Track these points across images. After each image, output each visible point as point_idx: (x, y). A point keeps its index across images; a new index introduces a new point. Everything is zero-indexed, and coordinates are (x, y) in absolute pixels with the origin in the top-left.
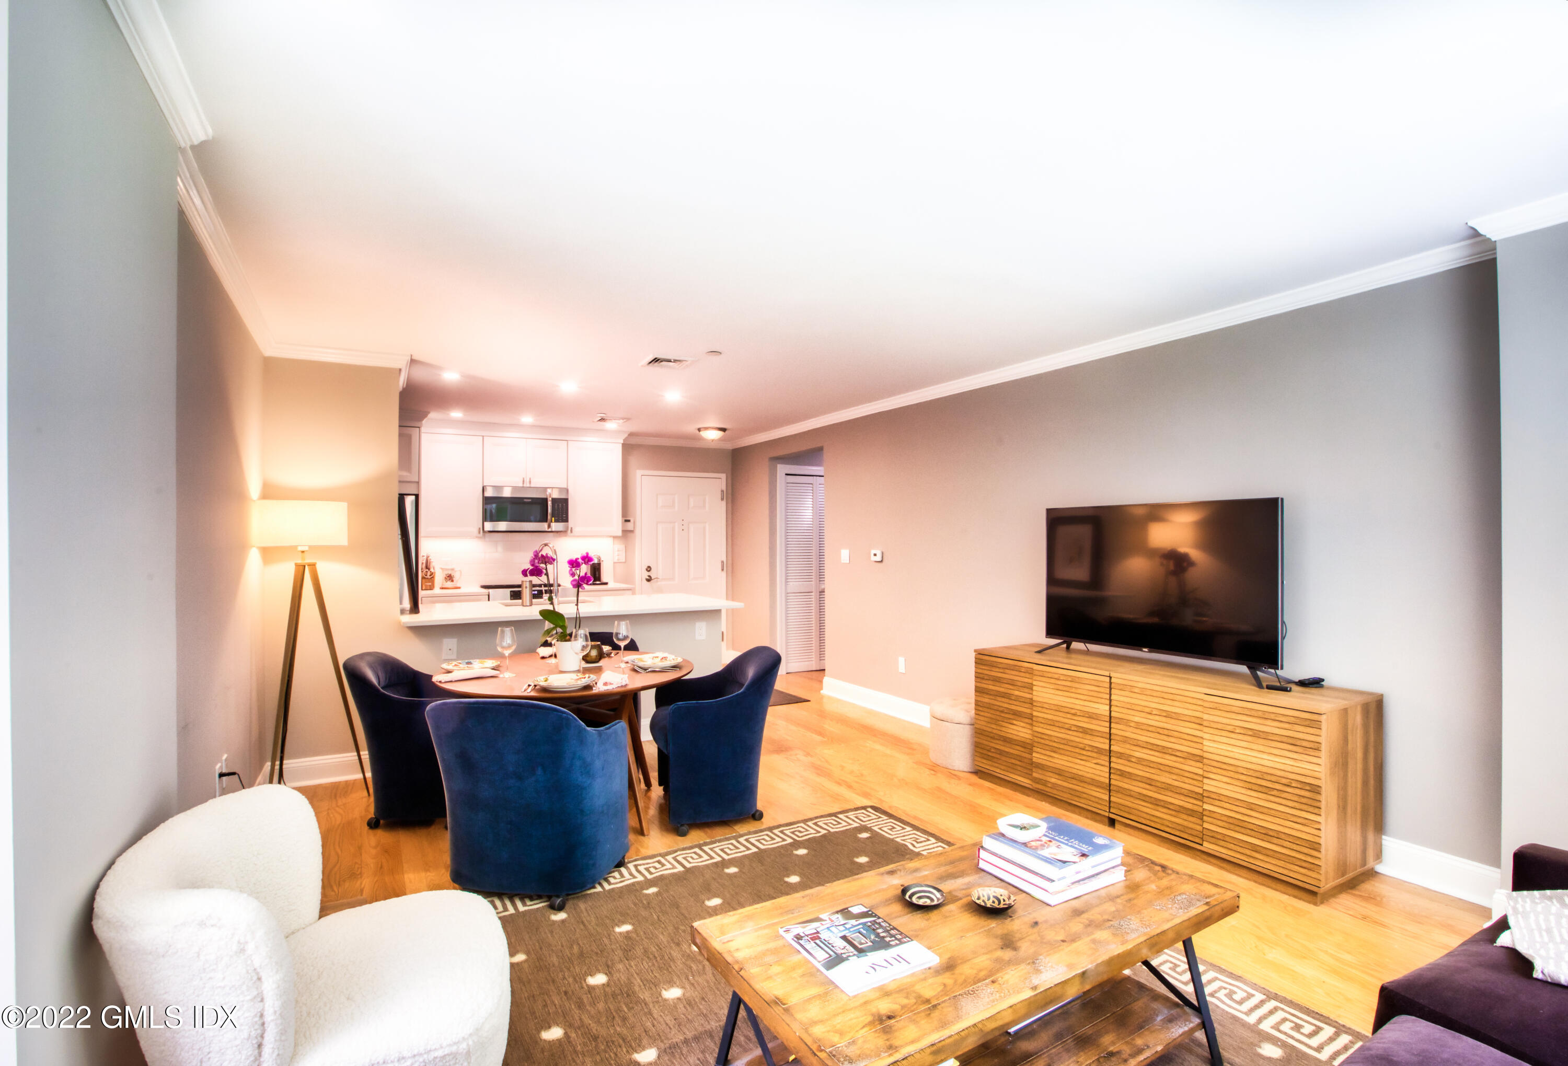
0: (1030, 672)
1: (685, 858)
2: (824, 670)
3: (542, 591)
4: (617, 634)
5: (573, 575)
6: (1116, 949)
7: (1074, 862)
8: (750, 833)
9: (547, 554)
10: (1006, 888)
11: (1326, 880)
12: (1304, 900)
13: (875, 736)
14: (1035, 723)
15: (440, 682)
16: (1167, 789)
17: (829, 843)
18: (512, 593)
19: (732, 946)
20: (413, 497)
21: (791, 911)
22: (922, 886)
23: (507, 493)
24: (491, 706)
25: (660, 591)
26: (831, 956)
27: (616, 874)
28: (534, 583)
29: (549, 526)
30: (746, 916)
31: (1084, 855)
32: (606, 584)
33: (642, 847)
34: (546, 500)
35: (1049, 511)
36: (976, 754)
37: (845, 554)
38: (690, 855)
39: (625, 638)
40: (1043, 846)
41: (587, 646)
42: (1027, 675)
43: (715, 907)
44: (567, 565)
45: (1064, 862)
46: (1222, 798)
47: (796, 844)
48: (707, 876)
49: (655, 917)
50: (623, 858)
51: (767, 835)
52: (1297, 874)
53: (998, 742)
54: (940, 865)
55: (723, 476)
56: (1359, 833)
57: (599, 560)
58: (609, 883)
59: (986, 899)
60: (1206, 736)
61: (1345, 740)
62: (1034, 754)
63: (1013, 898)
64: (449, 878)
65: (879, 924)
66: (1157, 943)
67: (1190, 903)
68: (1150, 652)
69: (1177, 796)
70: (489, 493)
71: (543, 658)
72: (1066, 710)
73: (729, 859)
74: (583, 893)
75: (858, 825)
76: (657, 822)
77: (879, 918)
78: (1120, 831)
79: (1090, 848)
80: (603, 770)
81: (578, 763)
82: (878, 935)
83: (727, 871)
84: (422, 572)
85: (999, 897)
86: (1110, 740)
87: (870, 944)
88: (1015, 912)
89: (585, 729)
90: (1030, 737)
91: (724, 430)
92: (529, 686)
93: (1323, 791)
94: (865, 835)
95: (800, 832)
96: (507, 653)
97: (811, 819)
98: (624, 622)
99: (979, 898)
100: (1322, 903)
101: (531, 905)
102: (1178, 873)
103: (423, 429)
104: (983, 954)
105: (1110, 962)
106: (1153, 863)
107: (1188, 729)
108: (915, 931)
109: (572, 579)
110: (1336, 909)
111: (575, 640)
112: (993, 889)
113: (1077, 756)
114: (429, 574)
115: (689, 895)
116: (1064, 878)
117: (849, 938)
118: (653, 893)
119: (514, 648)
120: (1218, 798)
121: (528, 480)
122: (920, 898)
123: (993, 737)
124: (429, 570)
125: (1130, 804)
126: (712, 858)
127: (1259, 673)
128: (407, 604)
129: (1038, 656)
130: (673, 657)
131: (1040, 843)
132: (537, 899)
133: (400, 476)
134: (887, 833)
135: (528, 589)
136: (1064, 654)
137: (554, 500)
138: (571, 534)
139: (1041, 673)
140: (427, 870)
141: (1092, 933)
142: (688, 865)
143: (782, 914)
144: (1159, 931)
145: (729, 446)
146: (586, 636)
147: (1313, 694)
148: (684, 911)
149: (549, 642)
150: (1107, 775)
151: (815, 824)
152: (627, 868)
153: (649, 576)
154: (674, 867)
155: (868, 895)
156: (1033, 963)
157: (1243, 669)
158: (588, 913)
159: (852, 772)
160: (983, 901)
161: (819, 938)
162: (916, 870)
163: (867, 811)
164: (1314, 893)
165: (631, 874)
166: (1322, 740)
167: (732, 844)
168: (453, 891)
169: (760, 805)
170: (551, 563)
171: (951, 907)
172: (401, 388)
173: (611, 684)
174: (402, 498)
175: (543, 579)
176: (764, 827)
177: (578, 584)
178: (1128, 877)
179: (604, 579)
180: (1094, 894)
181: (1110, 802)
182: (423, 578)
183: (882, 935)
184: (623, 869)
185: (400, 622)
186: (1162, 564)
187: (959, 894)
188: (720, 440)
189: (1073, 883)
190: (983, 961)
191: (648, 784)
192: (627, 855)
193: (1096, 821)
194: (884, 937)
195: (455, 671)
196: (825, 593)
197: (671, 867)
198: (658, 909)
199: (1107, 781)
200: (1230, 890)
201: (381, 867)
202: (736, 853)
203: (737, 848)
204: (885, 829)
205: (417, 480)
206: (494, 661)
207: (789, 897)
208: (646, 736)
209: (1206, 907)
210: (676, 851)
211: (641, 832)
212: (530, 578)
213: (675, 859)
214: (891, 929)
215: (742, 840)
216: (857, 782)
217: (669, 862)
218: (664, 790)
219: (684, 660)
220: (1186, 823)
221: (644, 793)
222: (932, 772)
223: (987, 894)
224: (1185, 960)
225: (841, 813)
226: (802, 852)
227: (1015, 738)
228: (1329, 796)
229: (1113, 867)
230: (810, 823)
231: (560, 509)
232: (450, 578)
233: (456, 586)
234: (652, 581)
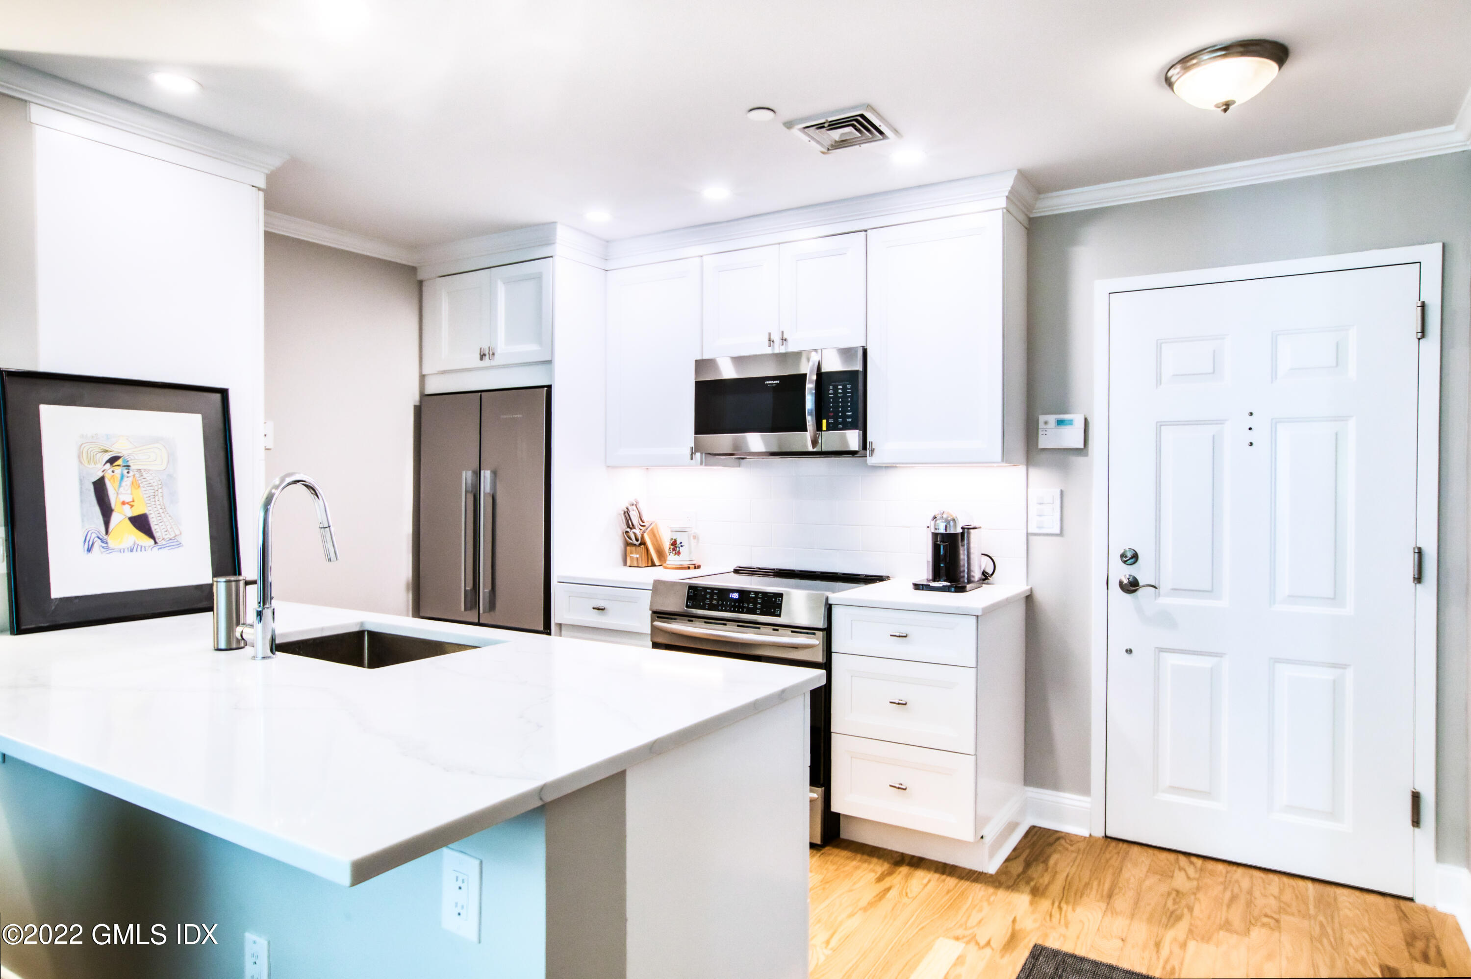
29: (811, 441)
34: (801, 378)
55: (1427, 253)
121: (778, 338)
137: (823, 378)
138: (877, 457)
153: (1132, 579)
182: (627, 544)
205: (550, 358)
231: (840, 397)
232: (675, 545)
233: (686, 564)
234: (1140, 592)
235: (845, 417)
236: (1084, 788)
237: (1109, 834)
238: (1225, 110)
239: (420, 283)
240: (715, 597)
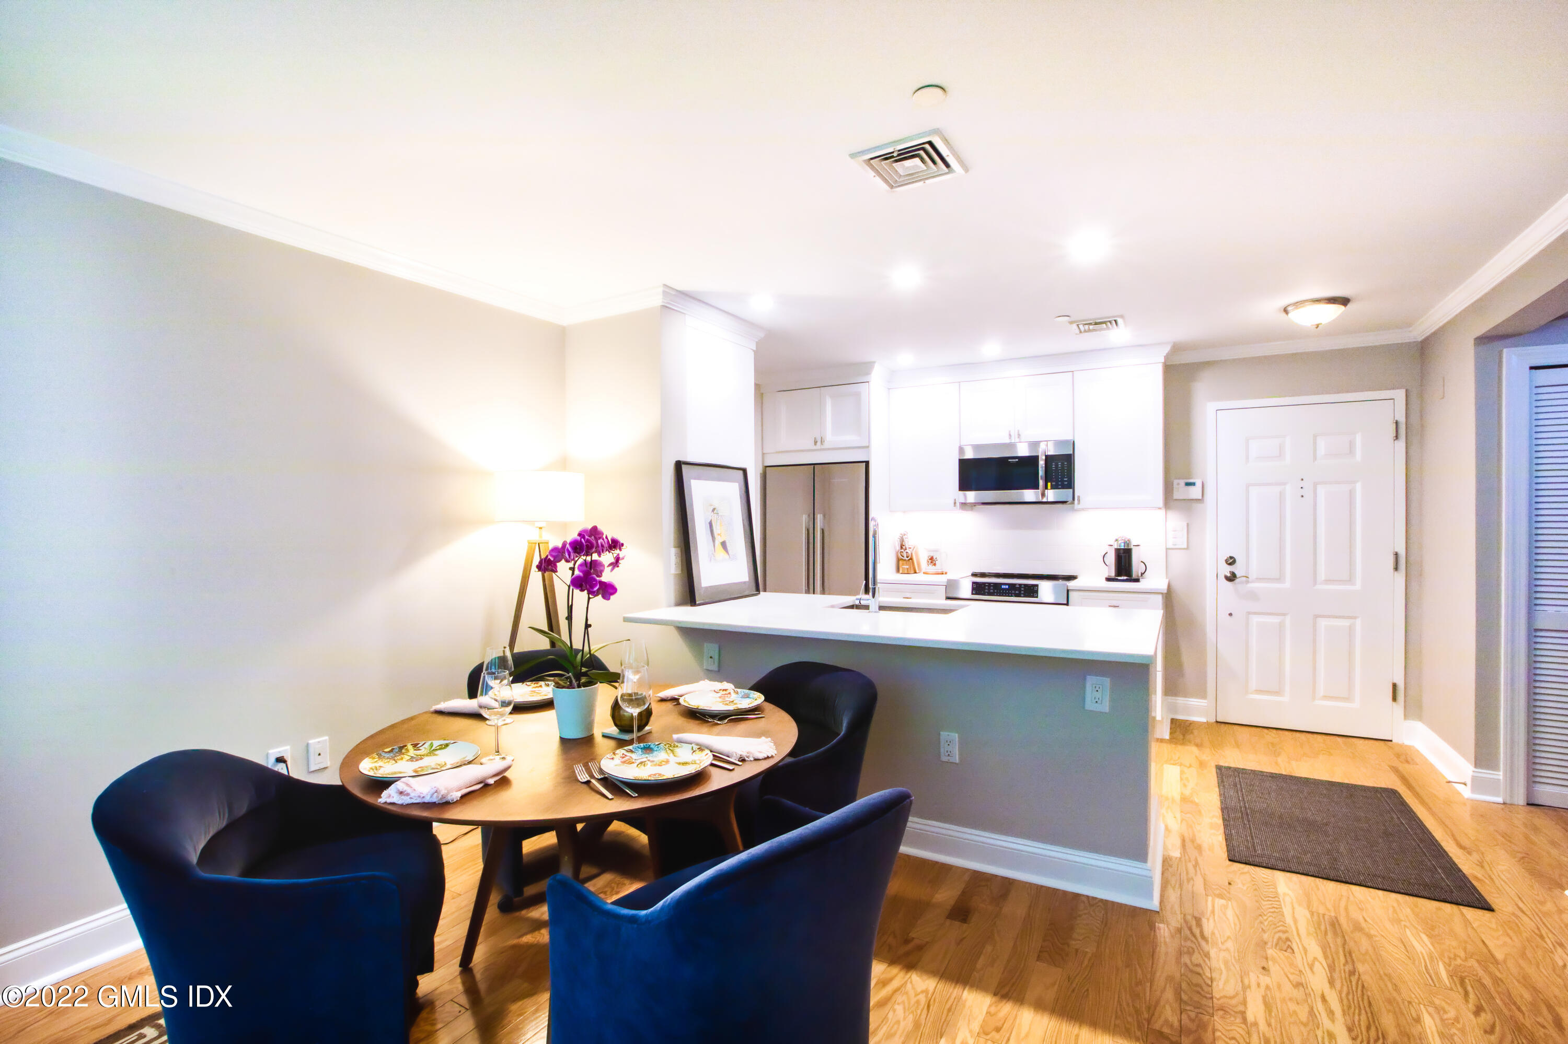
29: (1043, 495)
34: (1036, 459)
55: (1400, 393)
70: (968, 454)
91: (1344, 301)
121: (1016, 434)
137: (1048, 458)
138: (1080, 505)
153: (1232, 573)
205: (867, 444)
231: (1060, 470)
232: (932, 560)
233: (940, 571)
234: (1237, 581)
235: (1062, 481)
236: (1203, 695)
237: (1219, 720)
238: (1317, 327)
239: (762, 394)
240: (992, 588)
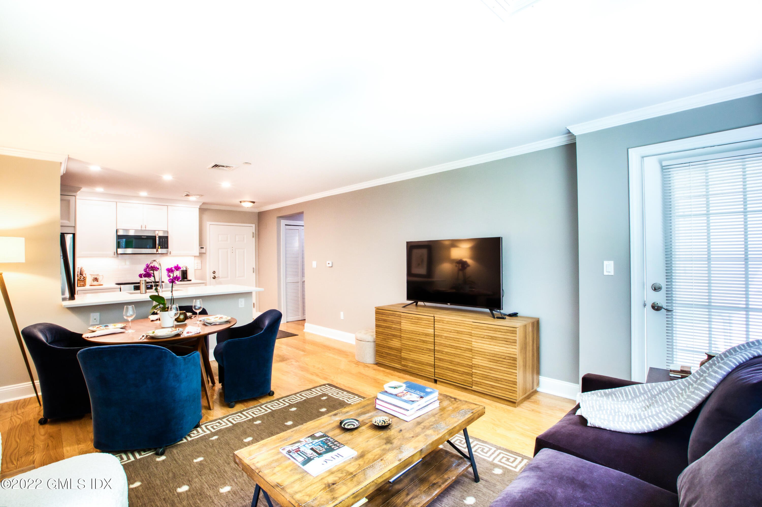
0: (400, 316)
1: (233, 419)
2: (305, 320)
3: (152, 285)
4: (195, 306)
5: (169, 276)
6: (435, 437)
7: (417, 401)
8: (267, 403)
9: (154, 266)
10: (388, 416)
11: (519, 396)
12: (511, 406)
13: (330, 350)
14: (402, 339)
15: (88, 337)
16: (458, 365)
17: (307, 404)
18: (135, 287)
19: (255, 461)
20: (72, 235)
21: (286, 439)
22: (349, 419)
23: (132, 233)
24: (119, 349)
25: (220, 283)
26: (305, 459)
27: (195, 432)
28: (147, 281)
29: (157, 251)
30: (263, 445)
31: (422, 397)
32: (190, 280)
33: (210, 416)
34: (155, 236)
35: (407, 243)
36: (377, 355)
37: (314, 264)
38: (236, 417)
39: (200, 308)
40: (404, 395)
41: (178, 313)
42: (399, 318)
43: (249, 442)
44: (166, 271)
45: (413, 401)
46: (480, 366)
47: (291, 406)
48: (245, 427)
49: (216, 451)
50: (199, 423)
51: (276, 403)
52: (508, 395)
53: (386, 349)
54: (358, 409)
55: (254, 225)
56: (531, 376)
57: (186, 268)
58: (191, 437)
59: (379, 422)
60: (473, 340)
61: (525, 337)
62: (402, 354)
63: (391, 420)
64: (93, 446)
65: (329, 440)
66: (452, 433)
67: (466, 413)
68: (451, 305)
69: (462, 367)
70: (121, 233)
71: (152, 321)
72: (415, 333)
73: (256, 417)
74: (176, 444)
75: (321, 393)
76: (218, 402)
77: (329, 437)
78: (439, 384)
79: (424, 394)
80: (186, 378)
81: (172, 375)
82: (328, 446)
83: (255, 423)
84: (78, 277)
85: (385, 420)
86: (434, 345)
87: (324, 450)
88: (392, 426)
89: (176, 357)
90: (400, 346)
91: (254, 202)
92: (143, 336)
93: (518, 360)
94: (325, 398)
95: (293, 399)
96: (130, 319)
97: (298, 393)
98: (198, 300)
99: (375, 422)
100: (518, 406)
101: (144, 455)
102: (461, 401)
103: (77, 197)
104: (377, 448)
105: (432, 444)
106: (451, 397)
107: (466, 338)
108: (346, 441)
109: (169, 278)
110: (522, 408)
111: (171, 311)
112: (382, 417)
113: (421, 353)
114: (82, 277)
115: (235, 437)
116: (413, 408)
117: (314, 449)
118: (215, 439)
119: (134, 316)
120: (478, 366)
121: (144, 226)
122: (348, 425)
123: (384, 347)
124: (82, 275)
125: (443, 373)
126: (247, 417)
127: (493, 312)
128: (67, 295)
129: (403, 309)
130: (226, 317)
131: (403, 394)
132: (148, 451)
133: (61, 223)
134: (335, 396)
135: (144, 284)
136: (415, 307)
137: (160, 237)
138: (170, 255)
139: (404, 317)
140: (78, 444)
141: (425, 432)
142: (234, 422)
143: (281, 441)
144: (453, 427)
145: (257, 210)
146: (177, 308)
147: (514, 320)
148: (232, 447)
149: (155, 312)
150: (433, 360)
151: (301, 395)
152: (201, 428)
153: (215, 276)
154: (227, 424)
155: (323, 427)
156: (400, 449)
157: (488, 310)
158: (178, 454)
159: (319, 368)
160: (378, 423)
161: (300, 451)
162: (347, 412)
163: (326, 386)
164: (514, 403)
165: (203, 431)
166: (517, 338)
167: (258, 409)
168: (97, 453)
169: (272, 388)
170: (157, 271)
171: (363, 428)
172: (62, 173)
173: (191, 332)
174: (63, 236)
175: (152, 279)
176: (275, 399)
177: (172, 281)
178: (441, 405)
179: (189, 278)
180: (426, 414)
181: (435, 372)
182: (78, 280)
183: (330, 445)
184: (199, 429)
185: (62, 306)
186: (456, 266)
187: (367, 421)
188: (252, 207)
189: (417, 410)
190: (377, 451)
191: (213, 383)
192: (201, 421)
193: (429, 381)
194: (331, 446)
195: (97, 331)
196: (305, 283)
197: (225, 424)
198: (218, 446)
199: (433, 363)
200: (482, 406)
201: (48, 446)
202: (260, 413)
203: (261, 411)
204: (334, 394)
205: (74, 225)
206: (122, 324)
207: (285, 432)
208: (212, 358)
209: (472, 414)
210: (228, 416)
211: (209, 408)
212: (144, 279)
213: (227, 420)
214: (335, 442)
215: (263, 406)
216: (320, 373)
217: (224, 422)
218: (222, 385)
219: (232, 318)
220: (466, 379)
221: (211, 388)
222: (357, 365)
223: (379, 419)
224: (464, 437)
225: (313, 388)
226: (294, 409)
227: (394, 347)
228: (520, 362)
229: (434, 401)
230: (298, 395)
231: (164, 241)
232: (96, 279)
233: (100, 284)
234: (216, 279)
235: (165, 246)
238: (248, 207)
